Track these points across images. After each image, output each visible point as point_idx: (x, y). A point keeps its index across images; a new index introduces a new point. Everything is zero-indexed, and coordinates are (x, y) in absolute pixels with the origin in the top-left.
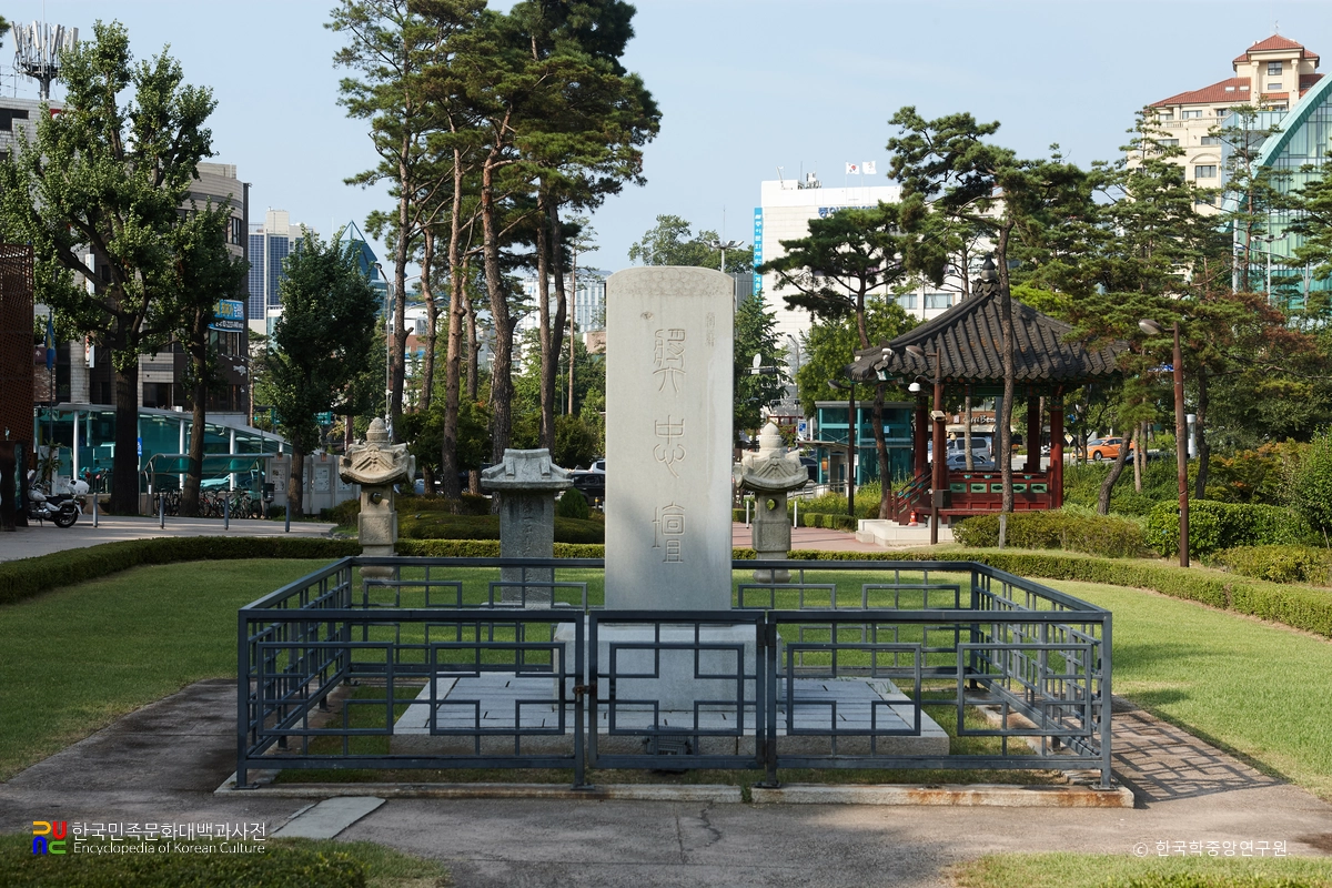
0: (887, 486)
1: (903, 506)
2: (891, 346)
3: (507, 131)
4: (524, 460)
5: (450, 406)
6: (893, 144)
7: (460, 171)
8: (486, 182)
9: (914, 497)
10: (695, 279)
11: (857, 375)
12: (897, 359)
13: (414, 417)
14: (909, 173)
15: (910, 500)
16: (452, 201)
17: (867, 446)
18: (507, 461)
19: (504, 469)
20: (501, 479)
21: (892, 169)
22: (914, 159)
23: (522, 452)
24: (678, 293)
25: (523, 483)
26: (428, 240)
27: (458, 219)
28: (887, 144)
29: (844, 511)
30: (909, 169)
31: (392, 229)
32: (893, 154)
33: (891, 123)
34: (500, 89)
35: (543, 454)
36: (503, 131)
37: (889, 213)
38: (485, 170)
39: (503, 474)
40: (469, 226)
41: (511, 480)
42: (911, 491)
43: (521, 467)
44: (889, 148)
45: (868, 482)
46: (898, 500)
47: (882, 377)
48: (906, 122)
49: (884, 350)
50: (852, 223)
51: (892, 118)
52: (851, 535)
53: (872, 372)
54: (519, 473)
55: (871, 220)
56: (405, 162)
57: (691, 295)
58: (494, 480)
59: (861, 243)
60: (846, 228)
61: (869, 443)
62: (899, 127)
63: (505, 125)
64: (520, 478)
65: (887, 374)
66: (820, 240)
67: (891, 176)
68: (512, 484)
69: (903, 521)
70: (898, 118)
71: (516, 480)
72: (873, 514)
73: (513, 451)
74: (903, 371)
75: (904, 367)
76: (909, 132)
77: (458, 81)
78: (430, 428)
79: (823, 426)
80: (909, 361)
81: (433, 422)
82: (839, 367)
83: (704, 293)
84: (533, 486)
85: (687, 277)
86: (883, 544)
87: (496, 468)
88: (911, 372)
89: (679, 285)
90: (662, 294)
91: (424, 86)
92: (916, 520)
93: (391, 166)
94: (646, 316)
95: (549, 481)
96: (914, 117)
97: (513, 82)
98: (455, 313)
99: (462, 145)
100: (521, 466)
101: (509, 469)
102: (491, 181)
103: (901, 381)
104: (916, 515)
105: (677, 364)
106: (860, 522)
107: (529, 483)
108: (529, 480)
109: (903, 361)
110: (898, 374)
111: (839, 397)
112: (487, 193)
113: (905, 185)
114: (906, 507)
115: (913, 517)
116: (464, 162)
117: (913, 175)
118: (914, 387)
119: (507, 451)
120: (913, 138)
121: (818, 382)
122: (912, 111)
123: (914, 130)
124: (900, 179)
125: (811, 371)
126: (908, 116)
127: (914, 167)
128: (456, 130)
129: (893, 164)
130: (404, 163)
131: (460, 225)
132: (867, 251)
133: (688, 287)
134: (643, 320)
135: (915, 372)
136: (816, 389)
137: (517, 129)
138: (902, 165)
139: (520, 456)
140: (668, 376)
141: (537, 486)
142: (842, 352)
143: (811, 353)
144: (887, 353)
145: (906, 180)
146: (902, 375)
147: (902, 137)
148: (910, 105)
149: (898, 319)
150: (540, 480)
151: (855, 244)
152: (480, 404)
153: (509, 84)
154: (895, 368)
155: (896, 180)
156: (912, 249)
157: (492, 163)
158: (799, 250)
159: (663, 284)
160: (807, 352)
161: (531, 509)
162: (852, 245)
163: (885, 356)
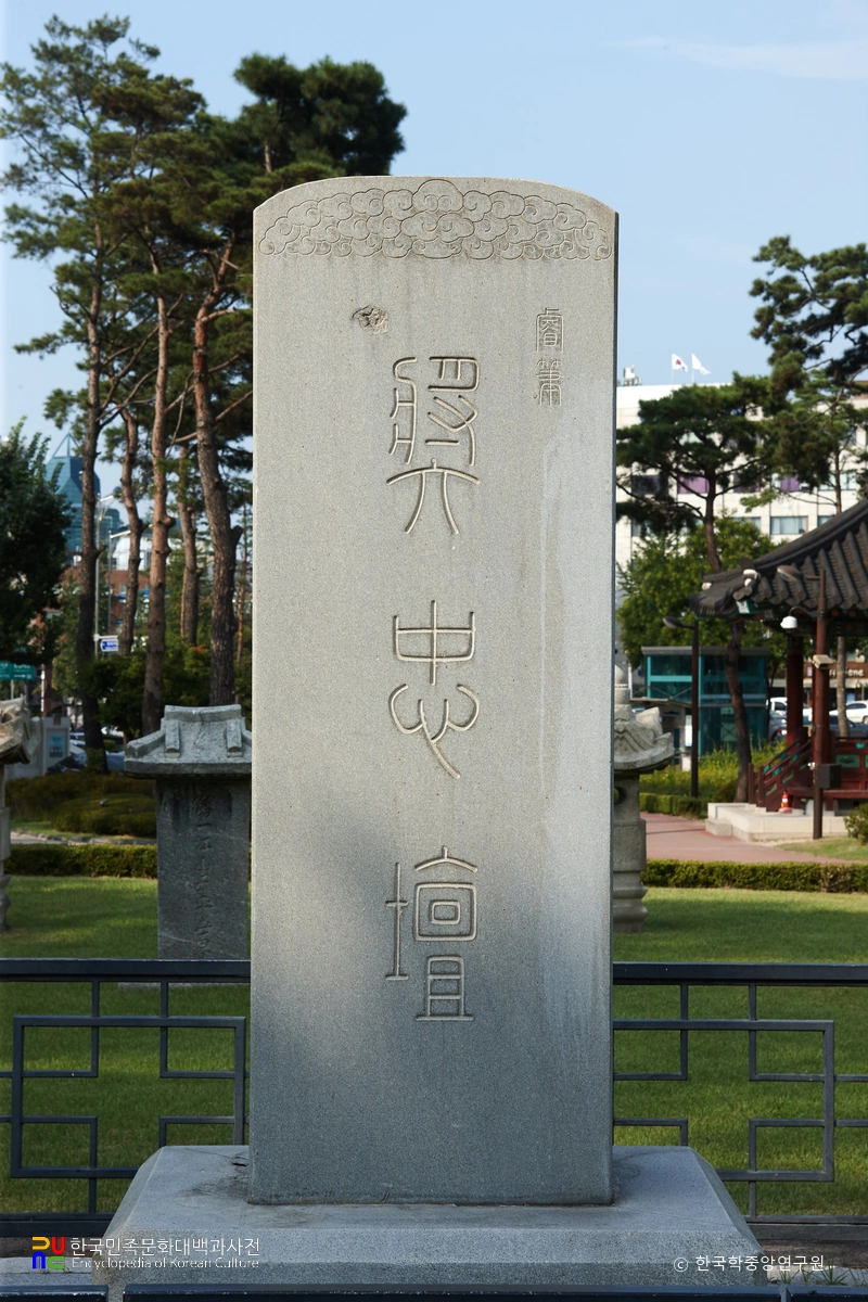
0: (746, 758)
1: (772, 785)
2: (755, 567)
3: (227, 267)
4: (197, 724)
5: (153, 650)
6: (759, 288)
7: (166, 328)
8: (198, 339)
9: (787, 773)
10: (505, 212)
11: (705, 608)
12: (764, 585)
13: (105, 666)
14: (780, 329)
15: (782, 776)
16: (156, 373)
17: (708, 705)
18: (168, 726)
19: (162, 740)
20: (157, 757)
21: (757, 325)
22: (788, 309)
23: (195, 711)
24: (457, 251)
25: (194, 765)
26: (131, 429)
27: (164, 395)
28: (750, 287)
29: (683, 790)
30: (780, 325)
31: (81, 413)
32: (759, 303)
33: (756, 259)
34: (216, 208)
35: (230, 715)
36: (222, 269)
37: (749, 390)
38: (198, 324)
39: (160, 749)
40: (178, 405)
41: (173, 759)
42: (780, 767)
43: (192, 738)
44: (754, 293)
45: (711, 752)
46: (765, 778)
47: (744, 609)
48: (776, 257)
49: (747, 572)
50: (699, 403)
51: (756, 252)
52: (698, 824)
53: (730, 602)
54: (188, 747)
55: (725, 400)
56: (95, 320)
57: (493, 256)
58: (145, 760)
59: (710, 430)
60: (691, 410)
61: (711, 701)
62: (767, 265)
63: (225, 260)
64: (190, 756)
65: (750, 606)
66: (655, 427)
67: (756, 334)
68: (175, 766)
69: (772, 806)
70: (766, 253)
71: (183, 760)
72: (727, 795)
73: (179, 709)
74: (773, 601)
75: (774, 595)
76: (782, 272)
77: (161, 202)
78: (127, 679)
79: (652, 678)
80: (781, 587)
81: (131, 671)
82: (674, 600)
83: (530, 251)
84: (213, 770)
85: (484, 207)
86: (746, 838)
87: (148, 739)
88: (784, 603)
89: (460, 229)
90: (411, 252)
91: (115, 209)
92: (789, 805)
93: (78, 328)
94: (367, 316)
95: (240, 761)
96: (789, 251)
97: (234, 198)
98: (160, 523)
99: (168, 292)
100: (192, 735)
101: (171, 740)
102: (206, 339)
103: (769, 615)
104: (790, 798)
105: (454, 456)
106: (712, 807)
107: (204, 765)
108: (205, 759)
109: (772, 588)
110: (765, 605)
111: (674, 642)
112: (200, 356)
113: (776, 346)
114: (775, 788)
115: (785, 800)
116: (172, 316)
117: (785, 332)
118: (788, 623)
119: (168, 709)
120: (787, 280)
121: (646, 621)
122: (785, 242)
123: (789, 268)
124: (768, 339)
125: (637, 606)
126: (779, 250)
127: (788, 322)
128: (160, 271)
129: (759, 317)
130: (94, 323)
131: (165, 403)
132: (718, 443)
133: (486, 236)
134: (358, 329)
135: (790, 602)
136: (642, 629)
137: (240, 265)
138: (771, 320)
139: (190, 719)
140: (431, 487)
141: (221, 769)
142: (677, 581)
143: (630, 591)
144: (751, 576)
145: (776, 339)
146: (771, 606)
147: (772, 280)
148: (782, 234)
149: (750, 538)
150: (224, 759)
151: (702, 432)
152: (199, 649)
153: (229, 201)
154: (761, 597)
155: (762, 340)
156: (786, 432)
157: (207, 314)
158: (626, 441)
159: (414, 229)
160: (625, 588)
161: (209, 810)
162: (698, 435)
163: (748, 581)
